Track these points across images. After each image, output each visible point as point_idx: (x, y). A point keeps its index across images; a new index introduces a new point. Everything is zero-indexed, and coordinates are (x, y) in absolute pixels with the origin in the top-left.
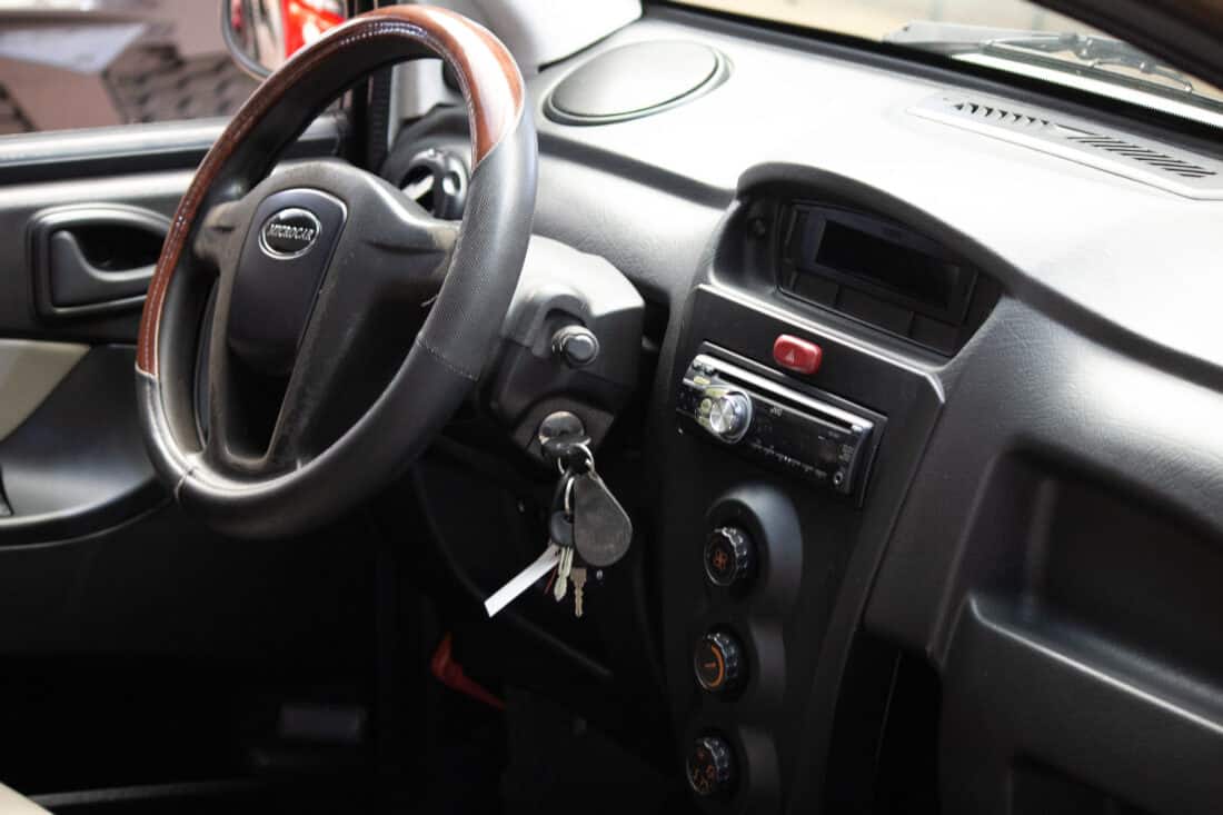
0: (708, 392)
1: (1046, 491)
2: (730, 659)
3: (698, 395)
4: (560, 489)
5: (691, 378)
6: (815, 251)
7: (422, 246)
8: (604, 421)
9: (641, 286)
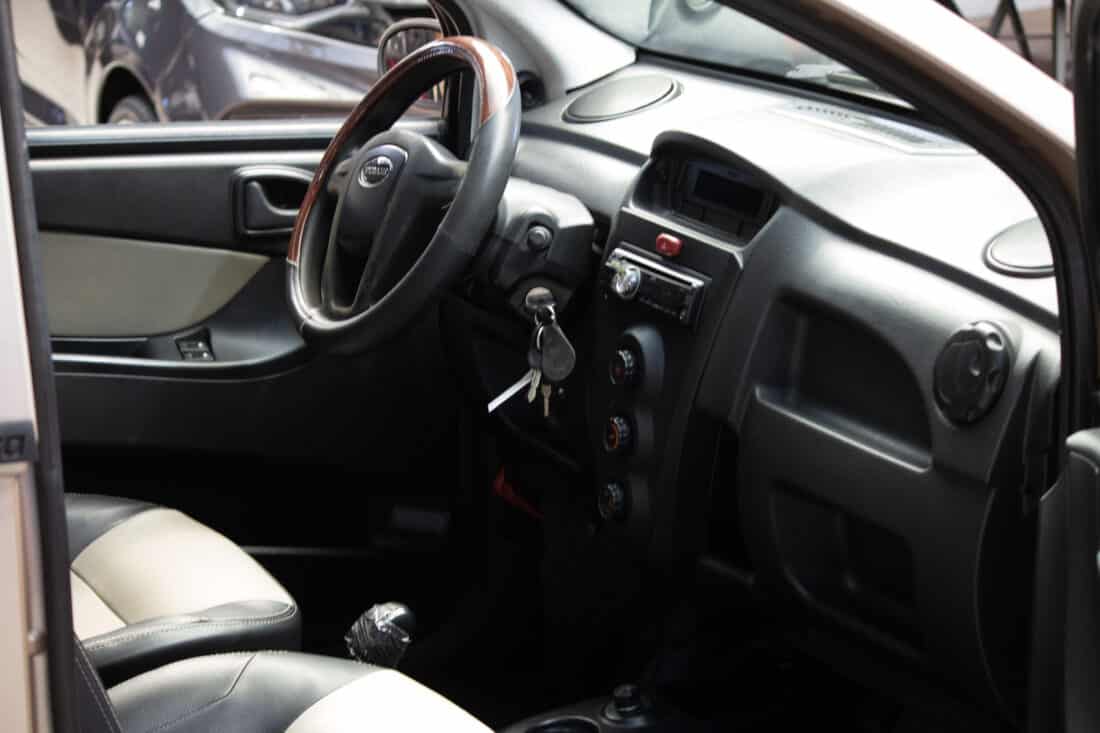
0: (619, 270)
1: (802, 323)
2: (623, 432)
3: (612, 272)
4: (533, 335)
5: (610, 261)
6: (693, 186)
7: (448, 175)
8: (567, 295)
9: (593, 213)
